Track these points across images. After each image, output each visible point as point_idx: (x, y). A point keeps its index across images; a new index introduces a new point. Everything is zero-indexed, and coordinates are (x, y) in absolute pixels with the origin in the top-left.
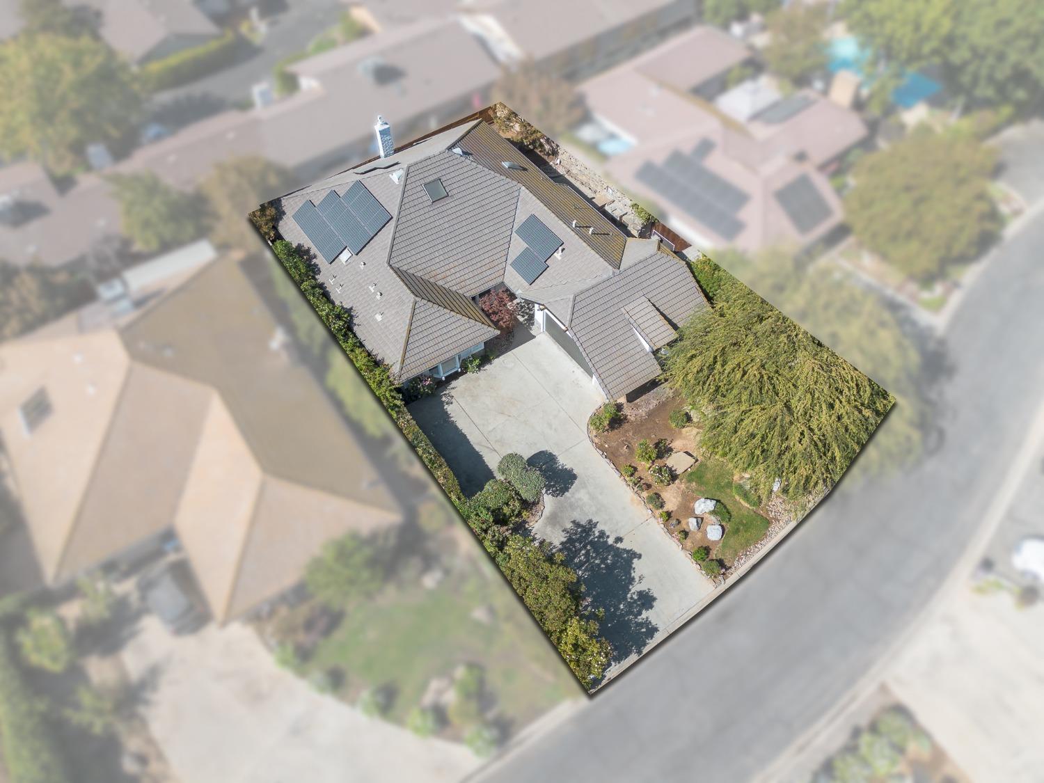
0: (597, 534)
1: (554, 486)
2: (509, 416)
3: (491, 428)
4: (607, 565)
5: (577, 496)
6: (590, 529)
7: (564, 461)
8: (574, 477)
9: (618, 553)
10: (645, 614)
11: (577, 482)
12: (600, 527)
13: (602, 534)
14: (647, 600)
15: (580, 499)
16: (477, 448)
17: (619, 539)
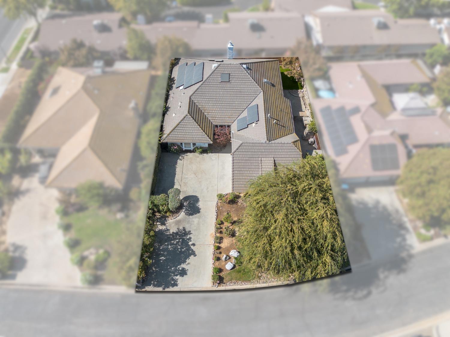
0: (188, 237)
1: (189, 211)
2: (197, 176)
6: (187, 234)
7: (200, 205)
9: (189, 248)
10: (178, 277)
11: (198, 214)
12: (191, 236)
14: (183, 273)
15: (193, 221)
16: (176, 181)
17: (194, 245)
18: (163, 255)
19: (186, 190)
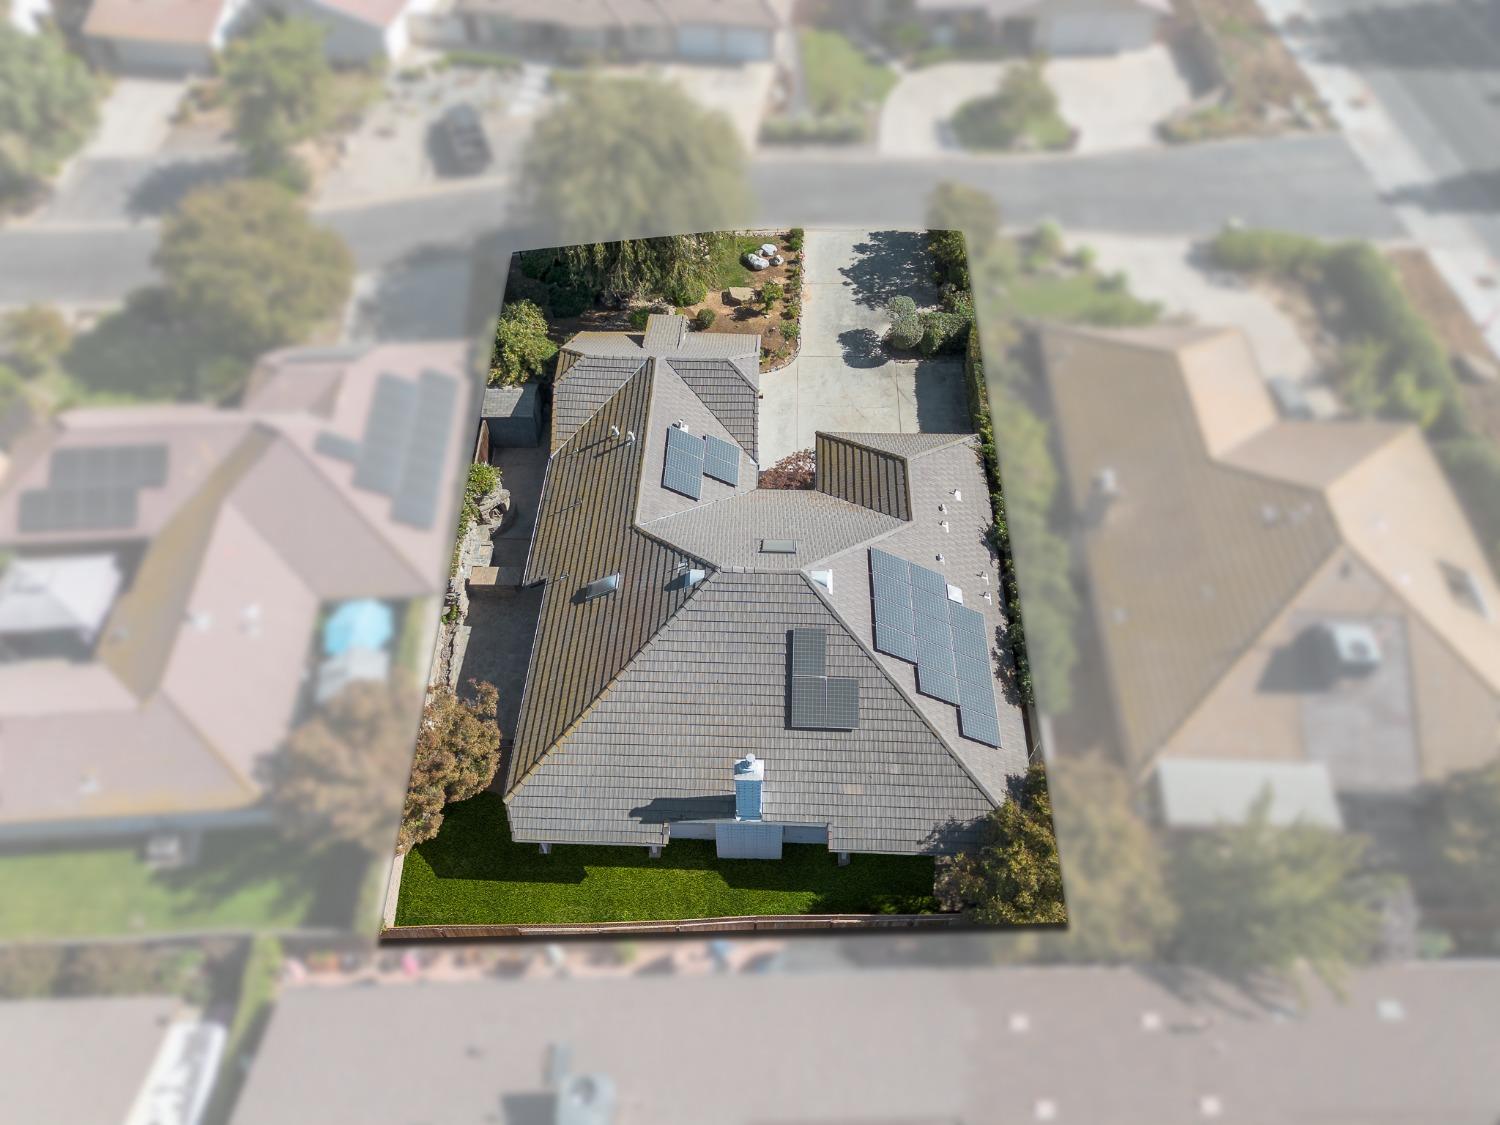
0: (861, 295)
1: (867, 339)
2: (857, 410)
3: (886, 410)
4: (872, 275)
5: (852, 324)
6: (863, 299)
7: (840, 350)
8: (841, 336)
9: (856, 279)
10: (871, 243)
11: (843, 332)
12: (855, 297)
13: (856, 293)
14: (861, 248)
15: (852, 320)
16: (915, 400)
17: (845, 284)
18: (910, 270)
19: (880, 379)
